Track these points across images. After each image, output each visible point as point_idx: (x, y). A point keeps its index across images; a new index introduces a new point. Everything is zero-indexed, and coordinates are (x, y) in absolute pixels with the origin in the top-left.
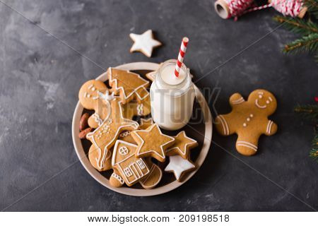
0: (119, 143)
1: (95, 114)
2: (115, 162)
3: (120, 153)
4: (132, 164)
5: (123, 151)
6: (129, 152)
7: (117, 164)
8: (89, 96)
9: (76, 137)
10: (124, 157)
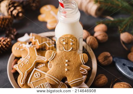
0: (35, 70)
1: (22, 58)
2: (30, 82)
3: (35, 76)
4: (42, 85)
5: (37, 75)
6: (41, 76)
7: (31, 82)
8: (18, 49)
9: (10, 72)
10: (37, 79)
